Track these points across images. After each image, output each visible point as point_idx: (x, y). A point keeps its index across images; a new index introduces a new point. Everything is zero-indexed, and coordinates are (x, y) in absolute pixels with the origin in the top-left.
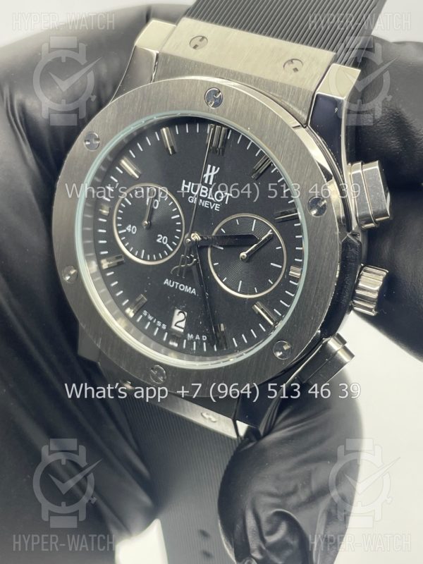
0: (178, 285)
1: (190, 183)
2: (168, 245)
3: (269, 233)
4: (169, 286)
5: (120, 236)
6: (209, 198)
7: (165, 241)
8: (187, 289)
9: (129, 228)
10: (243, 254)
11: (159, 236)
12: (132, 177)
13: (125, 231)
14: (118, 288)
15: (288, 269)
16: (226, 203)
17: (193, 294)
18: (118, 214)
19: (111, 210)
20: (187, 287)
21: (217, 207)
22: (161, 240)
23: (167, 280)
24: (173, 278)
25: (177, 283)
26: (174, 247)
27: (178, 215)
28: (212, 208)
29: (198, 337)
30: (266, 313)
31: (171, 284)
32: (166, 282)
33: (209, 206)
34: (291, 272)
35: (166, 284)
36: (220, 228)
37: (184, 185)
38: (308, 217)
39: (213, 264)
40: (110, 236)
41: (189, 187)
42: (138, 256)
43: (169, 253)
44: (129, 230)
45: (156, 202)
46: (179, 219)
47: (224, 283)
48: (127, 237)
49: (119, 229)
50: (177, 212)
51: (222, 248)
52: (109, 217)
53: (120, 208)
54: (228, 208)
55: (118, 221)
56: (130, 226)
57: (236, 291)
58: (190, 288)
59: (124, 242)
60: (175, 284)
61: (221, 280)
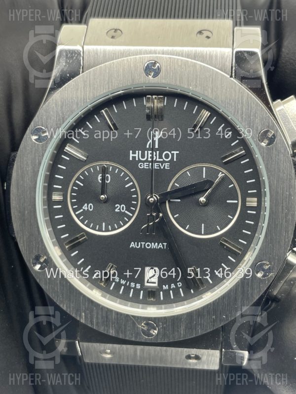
0: (144, 245)
1: (137, 152)
2: (126, 212)
3: (220, 175)
4: (136, 248)
5: (78, 216)
6: (158, 160)
7: (123, 209)
8: (154, 246)
9: (85, 207)
10: (202, 199)
11: (116, 206)
12: (80, 160)
13: (82, 210)
14: (84, 265)
15: (244, 202)
16: (175, 160)
17: (160, 248)
18: (72, 197)
19: (65, 196)
20: (153, 244)
21: (167, 166)
22: (120, 209)
23: (133, 243)
24: (137, 240)
25: (143, 243)
26: (133, 212)
27: (132, 183)
28: (162, 168)
29: (173, 286)
30: (234, 246)
31: (138, 246)
32: (132, 245)
33: (160, 167)
34: (247, 203)
35: (132, 247)
36: (174, 183)
37: (131, 155)
38: (260, 148)
39: (173, 217)
40: (68, 219)
41: (137, 155)
42: (100, 230)
43: (130, 218)
44: (86, 208)
45: (108, 177)
46: (133, 186)
47: (188, 230)
48: (85, 216)
49: (75, 210)
50: (130, 180)
51: (179, 200)
52: (63, 202)
53: (73, 191)
54: (176, 166)
55: (73, 204)
56: (86, 205)
57: (201, 234)
58: (156, 244)
59: (82, 222)
60: (141, 245)
61: (185, 229)
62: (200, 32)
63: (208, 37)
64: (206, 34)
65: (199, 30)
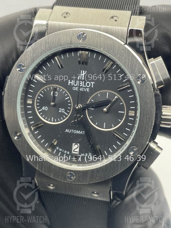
0: (73, 131)
1: (72, 81)
2: (65, 113)
3: (116, 97)
4: (68, 132)
5: (39, 113)
6: (83, 86)
7: (63, 111)
8: (78, 132)
9: (43, 108)
10: (105, 109)
11: (60, 109)
12: (42, 83)
13: (42, 110)
14: (41, 139)
15: (128, 113)
16: (92, 87)
17: (81, 134)
18: (37, 102)
19: (33, 101)
20: (77, 131)
21: (88, 90)
22: (61, 111)
23: (67, 130)
24: (70, 128)
25: (72, 130)
26: (68, 113)
27: (69, 97)
28: (85, 91)
30: (120, 136)
31: (69, 131)
32: (67, 131)
33: (84, 90)
34: (129, 114)
35: (67, 132)
36: (91, 99)
37: (69, 82)
38: (137, 84)
39: (89, 117)
40: (34, 114)
41: (72, 83)
42: (50, 121)
43: (66, 116)
44: (44, 109)
45: (56, 93)
46: (69, 99)
47: (96, 125)
48: (43, 113)
49: (38, 109)
50: (68, 96)
51: (93, 109)
52: (32, 105)
53: (38, 99)
54: (93, 90)
55: (37, 106)
56: (44, 107)
57: (103, 128)
58: (79, 131)
59: (42, 116)
60: (71, 131)
61: (95, 125)
62: (112, 17)
63: (116, 20)
64: (115, 18)
65: (112, 16)
